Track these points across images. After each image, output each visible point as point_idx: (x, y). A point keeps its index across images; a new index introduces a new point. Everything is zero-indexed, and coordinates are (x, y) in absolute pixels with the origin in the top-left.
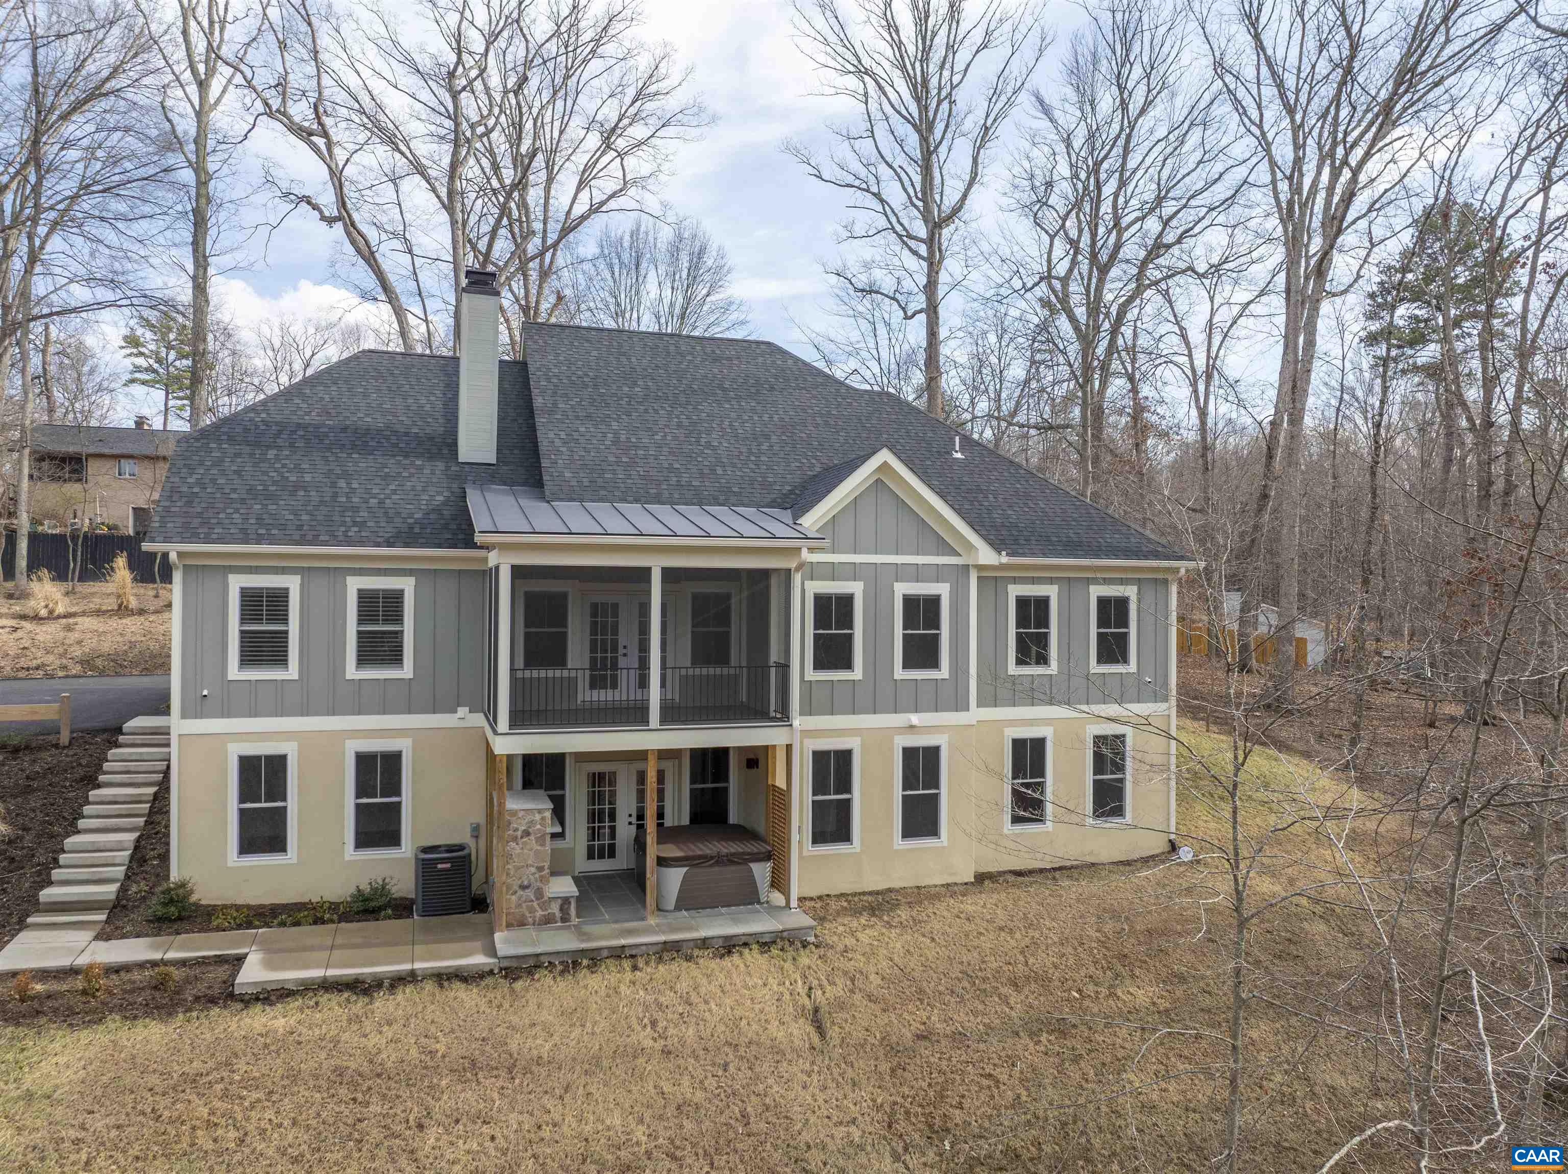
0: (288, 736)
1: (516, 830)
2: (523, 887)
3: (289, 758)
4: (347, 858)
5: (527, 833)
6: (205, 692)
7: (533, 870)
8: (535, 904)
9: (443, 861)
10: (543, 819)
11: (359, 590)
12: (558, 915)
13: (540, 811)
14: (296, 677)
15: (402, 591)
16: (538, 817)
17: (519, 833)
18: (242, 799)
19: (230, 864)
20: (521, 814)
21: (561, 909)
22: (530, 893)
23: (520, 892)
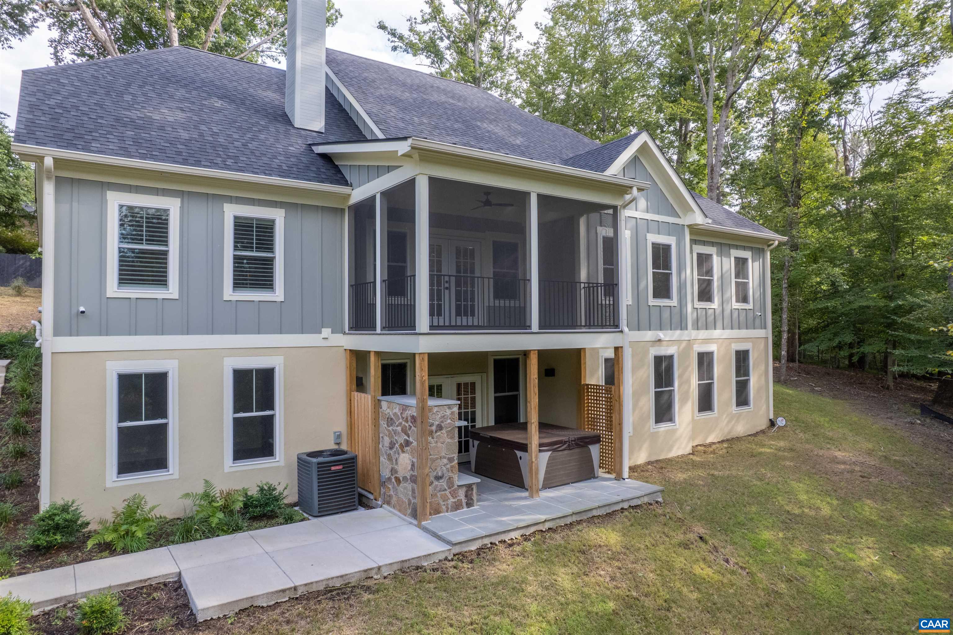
0: (169, 353)
1: (432, 425)
2: (438, 478)
3: (170, 376)
4: (227, 469)
5: (440, 428)
6: (82, 309)
7: (445, 461)
8: (447, 492)
9: (335, 463)
10: (452, 413)
11: (236, 218)
12: (464, 501)
13: (449, 407)
14: (176, 296)
15: (273, 221)
16: (448, 412)
17: (434, 428)
18: (122, 417)
19: (109, 484)
20: (435, 409)
21: (466, 496)
22: (443, 483)
23: (436, 483)
